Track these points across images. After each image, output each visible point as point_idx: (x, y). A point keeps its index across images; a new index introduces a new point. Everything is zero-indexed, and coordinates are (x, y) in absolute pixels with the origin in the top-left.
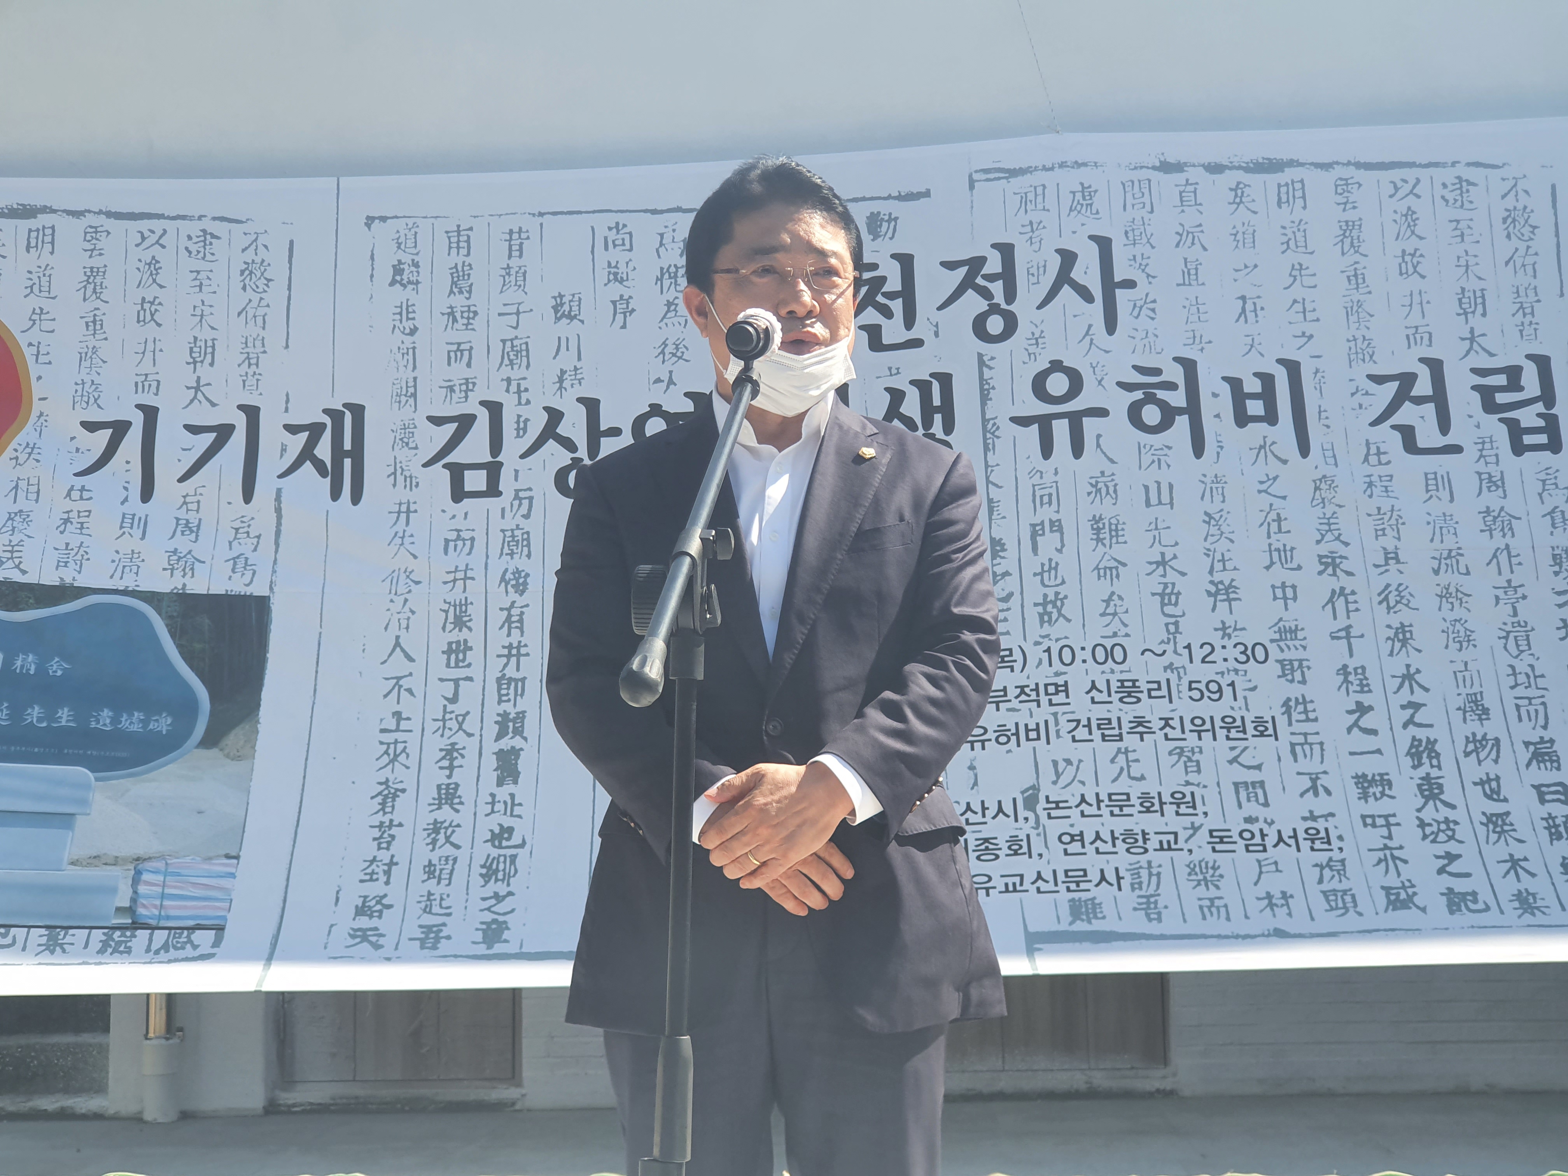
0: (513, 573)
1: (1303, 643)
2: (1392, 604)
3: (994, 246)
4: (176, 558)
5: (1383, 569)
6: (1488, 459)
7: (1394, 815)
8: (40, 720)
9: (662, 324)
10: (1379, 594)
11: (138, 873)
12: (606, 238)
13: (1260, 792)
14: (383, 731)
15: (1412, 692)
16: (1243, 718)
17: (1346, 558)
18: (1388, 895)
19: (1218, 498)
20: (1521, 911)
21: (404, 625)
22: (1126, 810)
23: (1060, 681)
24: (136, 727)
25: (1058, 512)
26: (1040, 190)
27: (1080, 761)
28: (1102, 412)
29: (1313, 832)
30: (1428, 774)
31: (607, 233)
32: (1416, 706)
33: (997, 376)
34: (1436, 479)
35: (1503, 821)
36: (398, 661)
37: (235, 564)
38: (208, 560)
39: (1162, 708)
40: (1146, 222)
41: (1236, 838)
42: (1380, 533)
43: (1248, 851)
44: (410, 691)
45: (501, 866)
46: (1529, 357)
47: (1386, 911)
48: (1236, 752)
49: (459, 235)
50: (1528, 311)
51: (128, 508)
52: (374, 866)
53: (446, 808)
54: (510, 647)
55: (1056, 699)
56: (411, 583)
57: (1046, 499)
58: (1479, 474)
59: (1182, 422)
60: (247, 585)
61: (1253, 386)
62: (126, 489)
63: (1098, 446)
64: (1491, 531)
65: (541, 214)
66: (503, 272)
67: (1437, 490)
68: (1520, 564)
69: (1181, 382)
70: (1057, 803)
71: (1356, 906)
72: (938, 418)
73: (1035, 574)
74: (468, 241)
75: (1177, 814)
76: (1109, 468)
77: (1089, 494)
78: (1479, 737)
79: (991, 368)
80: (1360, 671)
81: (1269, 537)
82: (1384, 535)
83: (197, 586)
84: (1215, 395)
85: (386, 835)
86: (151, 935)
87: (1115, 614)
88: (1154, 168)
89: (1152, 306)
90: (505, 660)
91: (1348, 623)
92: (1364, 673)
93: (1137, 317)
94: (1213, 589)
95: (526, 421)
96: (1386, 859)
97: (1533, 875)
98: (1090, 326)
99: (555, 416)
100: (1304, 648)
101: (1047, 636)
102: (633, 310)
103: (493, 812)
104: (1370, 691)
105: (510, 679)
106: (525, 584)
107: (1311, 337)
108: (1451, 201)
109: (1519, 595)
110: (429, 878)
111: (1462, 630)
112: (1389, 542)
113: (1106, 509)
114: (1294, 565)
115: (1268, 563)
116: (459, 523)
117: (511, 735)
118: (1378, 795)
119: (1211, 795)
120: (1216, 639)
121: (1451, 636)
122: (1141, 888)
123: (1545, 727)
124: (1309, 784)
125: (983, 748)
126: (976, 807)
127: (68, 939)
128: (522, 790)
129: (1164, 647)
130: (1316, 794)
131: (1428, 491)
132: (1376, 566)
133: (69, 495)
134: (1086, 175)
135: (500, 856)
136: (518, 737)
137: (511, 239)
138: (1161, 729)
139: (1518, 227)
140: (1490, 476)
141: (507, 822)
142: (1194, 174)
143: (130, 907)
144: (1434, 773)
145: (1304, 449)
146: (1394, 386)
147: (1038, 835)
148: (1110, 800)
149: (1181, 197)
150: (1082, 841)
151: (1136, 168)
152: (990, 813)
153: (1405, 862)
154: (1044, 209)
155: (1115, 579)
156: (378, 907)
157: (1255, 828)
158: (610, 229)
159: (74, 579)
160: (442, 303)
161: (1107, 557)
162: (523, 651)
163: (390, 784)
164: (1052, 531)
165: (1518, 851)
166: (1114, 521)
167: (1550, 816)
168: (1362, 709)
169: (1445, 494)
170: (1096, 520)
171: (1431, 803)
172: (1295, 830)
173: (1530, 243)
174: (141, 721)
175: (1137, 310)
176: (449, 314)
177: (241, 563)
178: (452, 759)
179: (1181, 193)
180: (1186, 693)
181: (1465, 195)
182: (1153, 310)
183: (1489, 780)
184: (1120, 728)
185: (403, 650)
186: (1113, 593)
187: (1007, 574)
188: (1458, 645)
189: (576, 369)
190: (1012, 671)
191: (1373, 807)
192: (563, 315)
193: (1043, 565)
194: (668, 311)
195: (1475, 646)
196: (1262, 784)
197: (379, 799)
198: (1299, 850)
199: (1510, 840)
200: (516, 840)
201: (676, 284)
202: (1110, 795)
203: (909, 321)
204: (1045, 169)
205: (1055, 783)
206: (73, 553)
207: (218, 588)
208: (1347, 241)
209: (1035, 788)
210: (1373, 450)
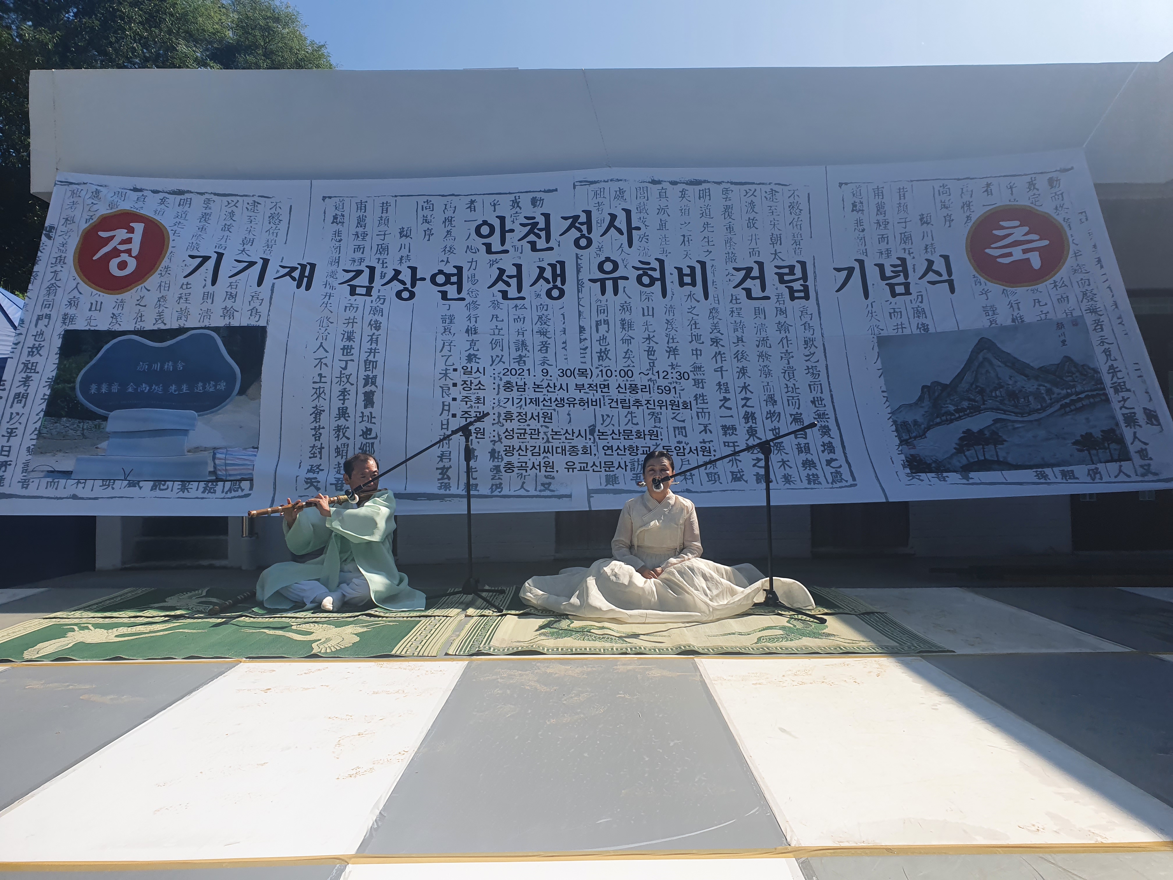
0: (375, 321)
1: (703, 373)
2: (739, 359)
3: (583, 211)
4: (226, 311)
5: (737, 344)
6: (780, 302)
7: (737, 442)
8: (175, 391)
9: (445, 240)
10: (734, 355)
11: (214, 454)
12: (422, 206)
13: (684, 431)
14: (314, 383)
15: (746, 394)
16: (678, 401)
17: (722, 340)
18: (732, 475)
19: (671, 314)
20: (785, 483)
21: (324, 338)
22: (630, 437)
23: (606, 383)
24: (212, 390)
25: (607, 316)
26: (602, 190)
27: (613, 416)
28: (626, 278)
29: (704, 448)
30: (751, 426)
31: (423, 204)
32: (747, 399)
33: (584, 263)
34: (759, 310)
35: (780, 445)
36: (321, 353)
37: (252, 312)
38: (240, 310)
39: (646, 396)
40: (645, 204)
41: (673, 450)
42: (736, 330)
43: (678, 455)
44: (326, 364)
45: (368, 449)
46: (798, 262)
47: (731, 482)
48: (675, 415)
49: (361, 204)
50: (798, 243)
51: (206, 290)
52: (314, 450)
53: (342, 419)
54: (371, 349)
55: (604, 390)
56: (329, 323)
57: (602, 311)
58: (777, 308)
59: (658, 284)
60: (257, 322)
61: (687, 271)
62: (205, 280)
63: (624, 291)
64: (780, 330)
65: (396, 196)
66: (379, 219)
67: (759, 314)
68: (791, 344)
69: (658, 269)
70: (603, 433)
71: (719, 479)
72: (559, 279)
73: (597, 341)
74: (365, 207)
75: (651, 439)
76: (628, 300)
77: (620, 310)
78: (772, 412)
79: (581, 259)
80: (725, 384)
81: (691, 330)
82: (737, 331)
83: (235, 323)
84: (671, 274)
85: (317, 433)
86: (224, 484)
87: (629, 358)
88: (649, 182)
89: (647, 237)
90: (369, 354)
91: (722, 365)
92: (727, 385)
93: (641, 242)
94: (668, 350)
95: (385, 273)
96: (732, 460)
97: (791, 468)
98: (622, 244)
99: (397, 272)
100: (704, 374)
101: (601, 365)
102: (433, 234)
103: (363, 421)
104: (729, 393)
105: (370, 361)
106: (380, 326)
107: (711, 252)
108: (768, 199)
109: (791, 356)
110: (338, 455)
111: (767, 370)
112: (739, 334)
113: (627, 316)
114: (701, 342)
115: (691, 340)
116: (352, 302)
117: (370, 385)
118: (731, 434)
119: (664, 432)
120: (669, 369)
121: (762, 372)
122: (634, 471)
123: (798, 408)
124: (703, 428)
125: (574, 407)
126: (570, 432)
127: (190, 486)
128: (375, 410)
129: (648, 372)
130: (706, 433)
131: (755, 315)
132: (734, 343)
133: (182, 287)
134: (621, 184)
135: (367, 443)
136: (373, 386)
137: (383, 206)
138: (646, 404)
139: (794, 209)
140: (781, 309)
141: (369, 426)
142: (665, 185)
143: (214, 471)
144: (754, 425)
145: (706, 297)
146: (743, 272)
147: (595, 446)
148: (624, 433)
149: (660, 194)
150: (612, 449)
151: (641, 182)
152: (575, 435)
153: (740, 461)
154: (604, 197)
155: (629, 344)
156: (317, 470)
157: (681, 446)
158: (424, 202)
159: (184, 325)
160: (353, 230)
161: (626, 335)
162: (377, 351)
163: (318, 408)
164: (604, 324)
165: (785, 457)
166: (630, 321)
167: (799, 444)
168: (726, 399)
169: (762, 316)
170: (623, 320)
171: (752, 438)
172: (697, 447)
173: (799, 216)
174: (214, 385)
175: (641, 239)
176: (356, 235)
177: (254, 311)
178: (344, 396)
179: (660, 193)
180: (656, 390)
181: (774, 196)
182: (647, 239)
183: (775, 429)
184: (629, 403)
185: (323, 348)
186: (628, 349)
187: (586, 339)
188: (765, 376)
189: (408, 256)
190: (587, 378)
191: (728, 439)
192: (404, 236)
193: (600, 337)
194: (448, 234)
195: (772, 376)
196: (685, 428)
197: (314, 415)
198: (698, 455)
199: (782, 453)
200: (373, 435)
201: (451, 224)
202: (624, 430)
203: (548, 240)
204: (604, 181)
205: (602, 424)
206: (184, 312)
207: (244, 323)
208: (727, 214)
209: (594, 426)
210: (734, 298)
